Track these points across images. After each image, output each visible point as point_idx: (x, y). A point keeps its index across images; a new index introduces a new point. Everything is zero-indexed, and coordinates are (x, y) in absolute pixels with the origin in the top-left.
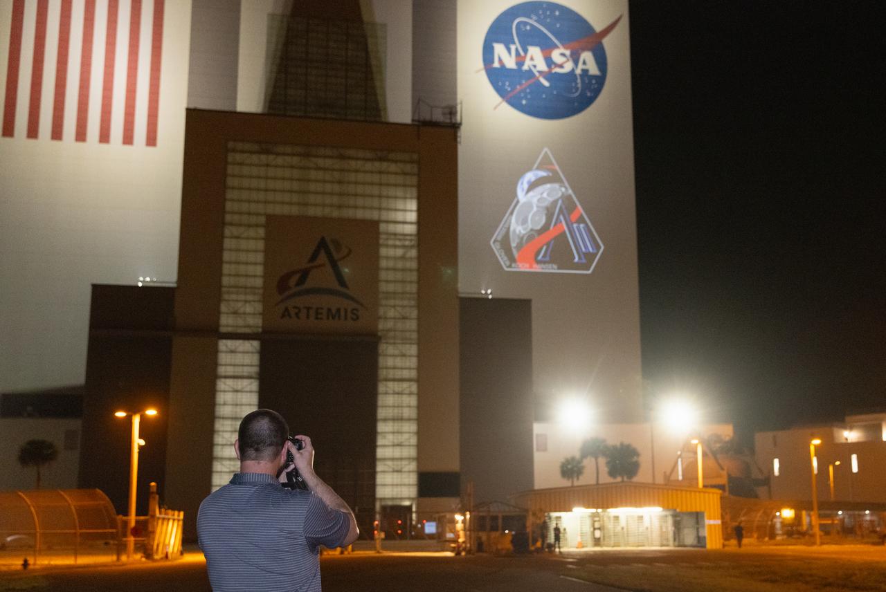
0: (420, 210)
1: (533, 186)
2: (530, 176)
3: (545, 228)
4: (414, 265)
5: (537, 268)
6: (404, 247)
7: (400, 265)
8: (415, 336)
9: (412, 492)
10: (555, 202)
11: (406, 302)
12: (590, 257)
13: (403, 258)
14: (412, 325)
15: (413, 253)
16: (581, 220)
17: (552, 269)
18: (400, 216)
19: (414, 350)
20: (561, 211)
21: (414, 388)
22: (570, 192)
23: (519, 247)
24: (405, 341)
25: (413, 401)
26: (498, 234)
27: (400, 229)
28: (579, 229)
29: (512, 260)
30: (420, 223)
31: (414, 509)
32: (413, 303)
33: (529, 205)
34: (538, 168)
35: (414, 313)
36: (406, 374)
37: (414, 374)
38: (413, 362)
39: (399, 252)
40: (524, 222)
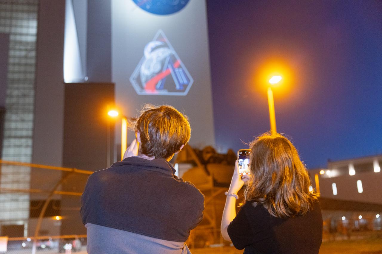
0: (39, 27)
1: (153, 50)
2: (152, 45)
3: (161, 71)
4: (33, 61)
5: (157, 93)
6: (26, 50)
7: (23, 61)
8: (32, 107)
9: (25, 214)
10: (165, 59)
11: (26, 86)
12: (184, 86)
13: (26, 57)
14: (30, 100)
15: (33, 54)
16: (180, 67)
17: (164, 93)
18: (24, 31)
19: (30, 117)
20: (169, 63)
21: (30, 142)
22: (174, 52)
23: (146, 81)
24: (25, 111)
25: (29, 151)
27: (24, 39)
28: (179, 72)
29: (142, 88)
30: (38, 35)
31: (26, 226)
32: (31, 86)
35: (32, 93)
36: (24, 133)
37: (30, 133)
38: (30, 125)
39: (23, 53)
40: (149, 68)
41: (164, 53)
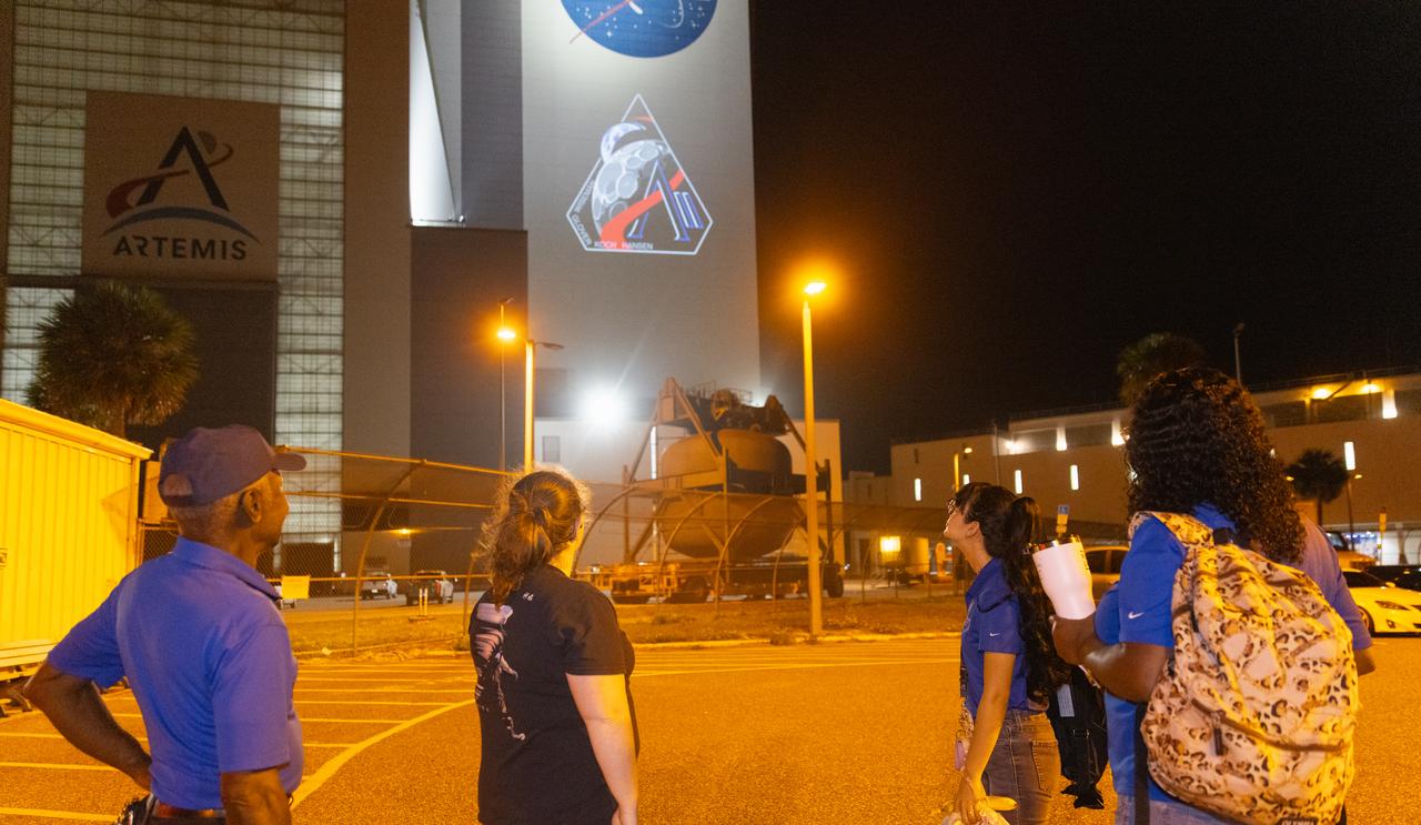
0: (346, 91)
1: (621, 143)
2: (618, 130)
3: (637, 197)
4: (338, 175)
5: (628, 248)
6: (320, 146)
7: (314, 174)
8: (338, 284)
9: (335, 522)
10: (649, 165)
11: (323, 233)
12: (696, 234)
13: (319, 163)
14: (336, 267)
15: (336, 156)
16: (683, 187)
17: (646, 249)
18: (313, 98)
19: (336, 305)
20: (657, 176)
21: (337, 363)
22: (670, 151)
23: (603, 221)
24: (323, 292)
25: (336, 384)
26: (577, 204)
27: (314, 118)
28: (681, 198)
29: (594, 236)
30: (346, 108)
31: (336, 550)
32: (335, 233)
33: (616, 167)
34: (626, 121)
35: (338, 250)
36: (324, 343)
37: (337, 343)
38: (336, 325)
39: (313, 154)
40: (611, 189)
41: (646, 152)
